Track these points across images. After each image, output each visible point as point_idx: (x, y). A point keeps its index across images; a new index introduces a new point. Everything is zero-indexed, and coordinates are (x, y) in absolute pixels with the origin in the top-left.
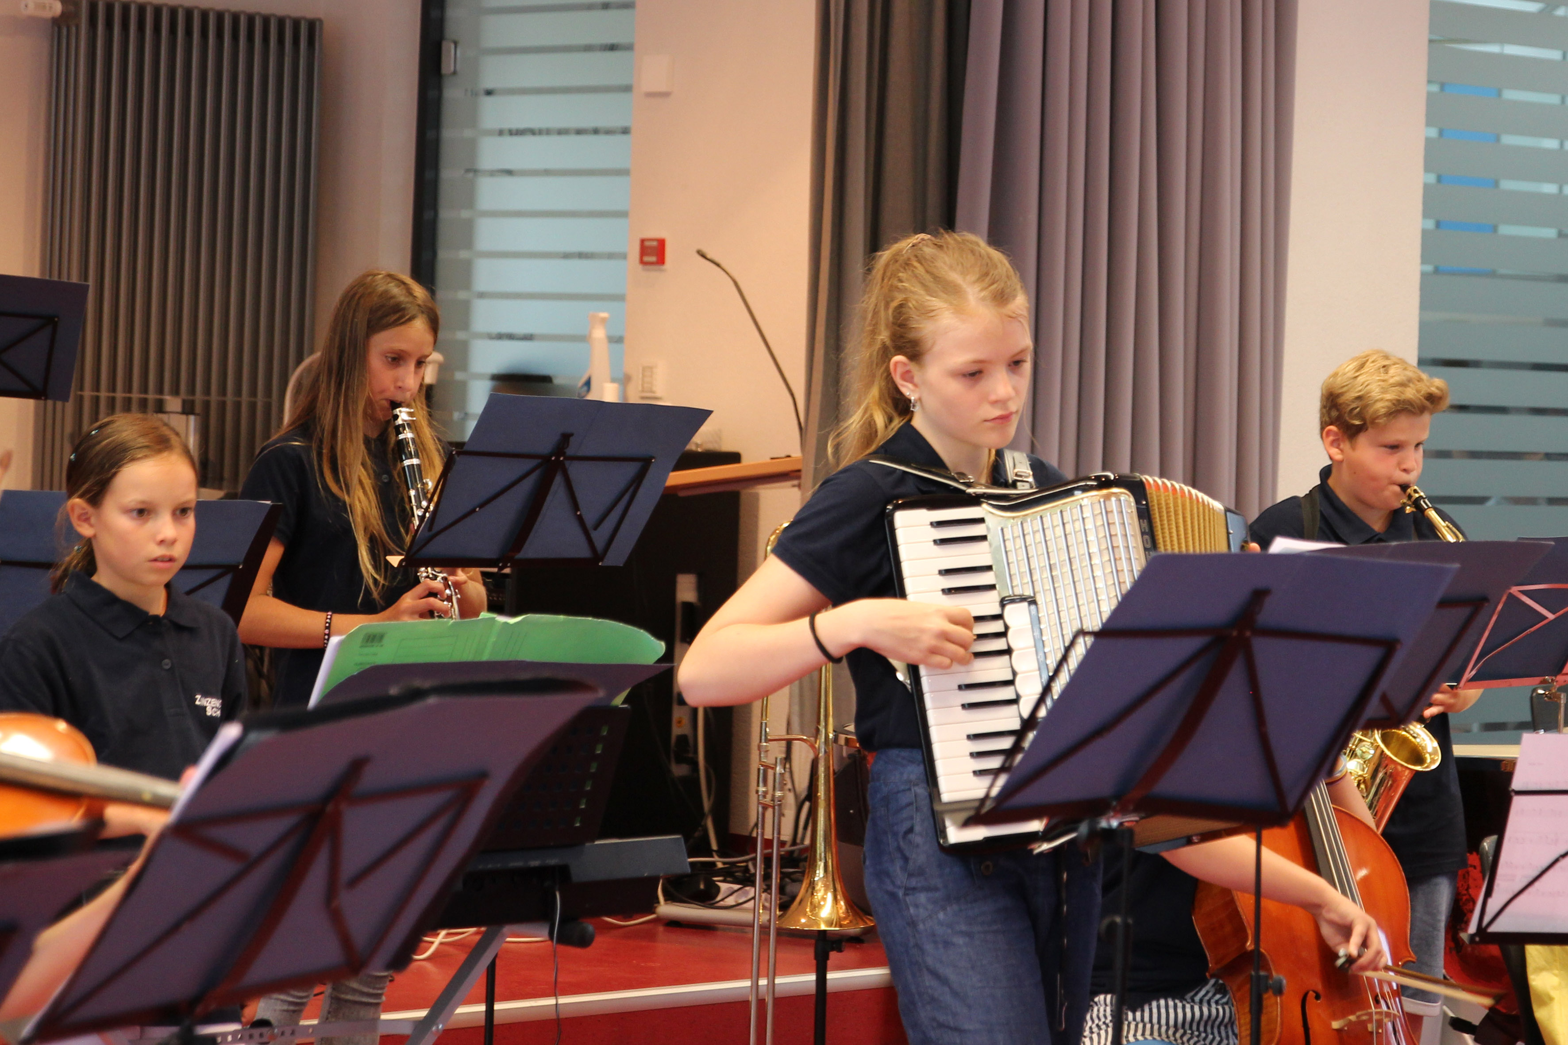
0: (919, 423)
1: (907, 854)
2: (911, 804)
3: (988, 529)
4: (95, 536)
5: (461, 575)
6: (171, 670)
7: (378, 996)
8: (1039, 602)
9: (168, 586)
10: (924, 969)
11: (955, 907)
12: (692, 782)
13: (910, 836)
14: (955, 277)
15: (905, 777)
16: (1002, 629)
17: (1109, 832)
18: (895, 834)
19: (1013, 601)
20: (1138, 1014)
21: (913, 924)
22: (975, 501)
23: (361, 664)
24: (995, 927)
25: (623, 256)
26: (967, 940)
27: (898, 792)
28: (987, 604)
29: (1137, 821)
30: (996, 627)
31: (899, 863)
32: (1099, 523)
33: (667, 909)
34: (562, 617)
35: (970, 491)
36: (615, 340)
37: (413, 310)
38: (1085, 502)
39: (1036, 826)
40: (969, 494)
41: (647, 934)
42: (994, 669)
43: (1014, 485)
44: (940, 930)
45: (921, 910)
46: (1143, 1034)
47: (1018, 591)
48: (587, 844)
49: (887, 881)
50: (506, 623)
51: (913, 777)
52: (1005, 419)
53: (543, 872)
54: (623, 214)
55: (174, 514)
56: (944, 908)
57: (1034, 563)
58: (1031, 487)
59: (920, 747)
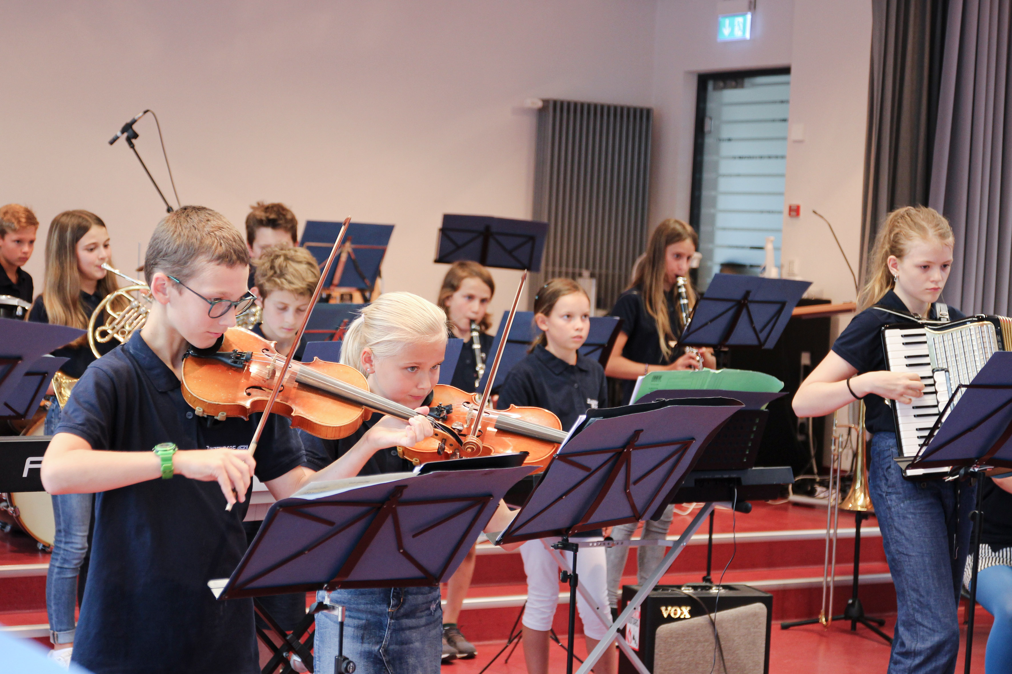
0: (897, 291)
1: (888, 478)
2: (890, 456)
3: (927, 338)
4: (548, 330)
5: (704, 350)
6: (578, 388)
7: (666, 530)
8: (950, 371)
9: (577, 351)
10: (894, 529)
11: (908, 501)
12: (806, 443)
13: (889, 470)
14: (924, 224)
15: (887, 444)
16: (933, 383)
17: (974, 473)
18: (882, 469)
19: (938, 371)
20: (997, 554)
21: (889, 508)
22: (922, 326)
23: (652, 389)
24: (926, 511)
25: (780, 212)
26: (913, 516)
27: (884, 450)
28: (927, 371)
29: (993, 469)
30: (930, 381)
31: (884, 482)
32: (978, 337)
33: (793, 498)
34: (738, 371)
35: (920, 322)
36: (777, 249)
37: (685, 235)
38: (972, 327)
39: (947, 469)
40: (919, 323)
41: (784, 508)
42: (930, 400)
43: (940, 319)
44: (901, 512)
45: (893, 502)
46: (999, 562)
47: (941, 366)
48: (749, 469)
49: (878, 489)
50: (714, 373)
51: (891, 444)
52: (936, 289)
53: (730, 480)
54: (781, 194)
55: (581, 317)
56: (903, 502)
57: (948, 354)
58: (948, 320)
59: (895, 432)
